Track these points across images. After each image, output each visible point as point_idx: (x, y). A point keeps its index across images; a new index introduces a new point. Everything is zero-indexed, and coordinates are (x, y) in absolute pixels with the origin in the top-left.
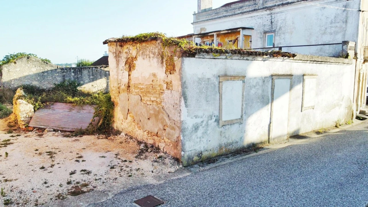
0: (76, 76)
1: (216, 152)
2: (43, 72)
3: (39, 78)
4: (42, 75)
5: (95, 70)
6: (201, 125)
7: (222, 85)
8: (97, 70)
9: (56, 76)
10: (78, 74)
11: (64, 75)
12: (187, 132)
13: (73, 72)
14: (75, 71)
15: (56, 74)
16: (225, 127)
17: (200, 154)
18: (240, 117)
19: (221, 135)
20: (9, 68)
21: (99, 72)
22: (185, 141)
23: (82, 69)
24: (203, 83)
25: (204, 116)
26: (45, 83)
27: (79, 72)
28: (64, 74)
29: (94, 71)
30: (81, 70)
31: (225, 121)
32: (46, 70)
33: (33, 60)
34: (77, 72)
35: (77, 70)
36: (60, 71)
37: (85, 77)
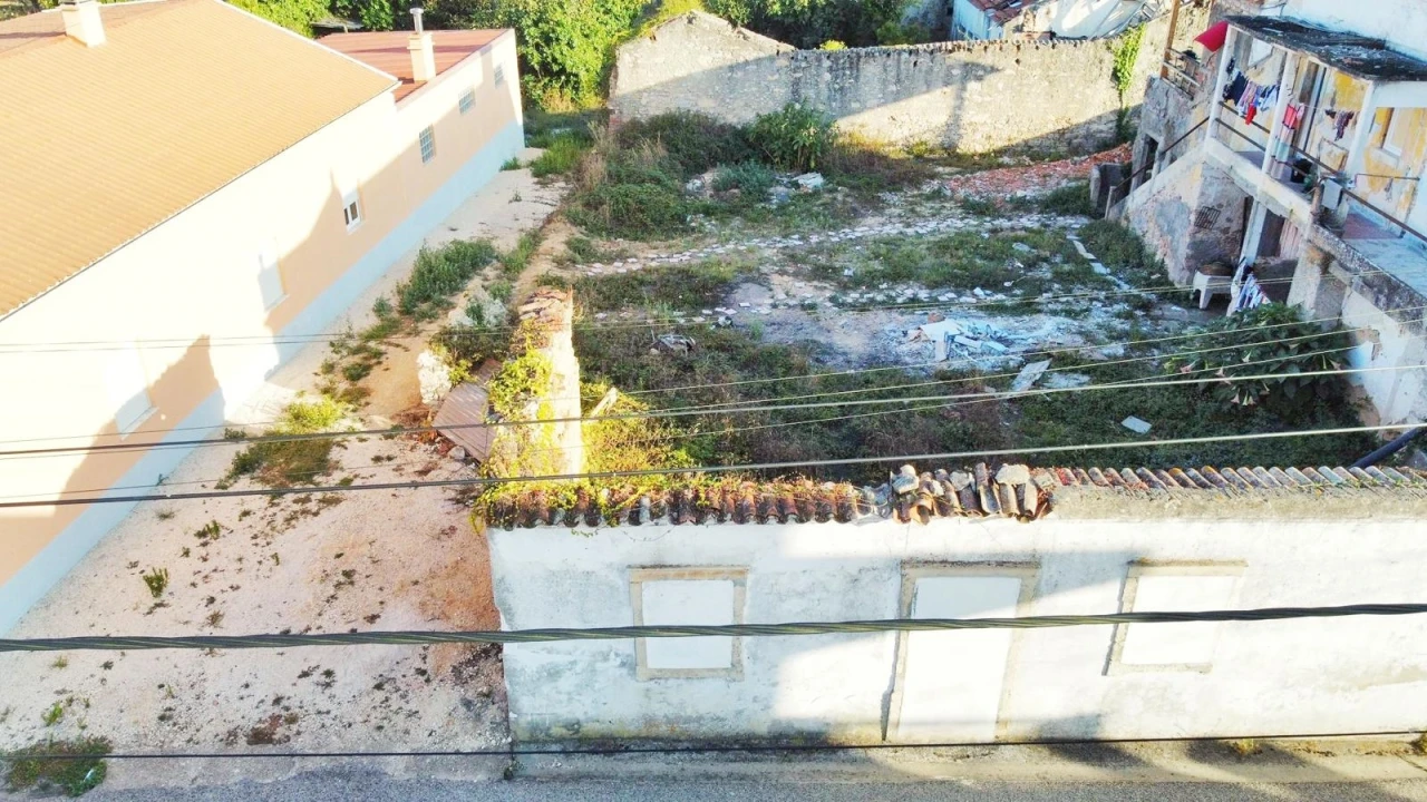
0: (837, 83)
1: (632, 729)
2: (731, 68)
4: (729, 79)
5: (907, 62)
6: (570, 670)
7: (642, 590)
8: (915, 64)
9: (770, 82)
10: (844, 74)
11: (796, 78)
12: (522, 679)
13: (831, 70)
14: (837, 64)
15: (772, 75)
16: (662, 681)
17: (574, 726)
18: (730, 666)
19: (646, 696)
20: (636, 55)
21: (924, 69)
22: (516, 694)
23: (862, 60)
24: (569, 581)
25: (578, 652)
26: (735, 105)
27: (851, 68)
28: (798, 75)
29: (903, 67)
30: (858, 63)
31: (660, 670)
32: (741, 60)
33: (704, 30)
34: (843, 69)
35: (842, 61)
36: (787, 67)
37: (867, 88)
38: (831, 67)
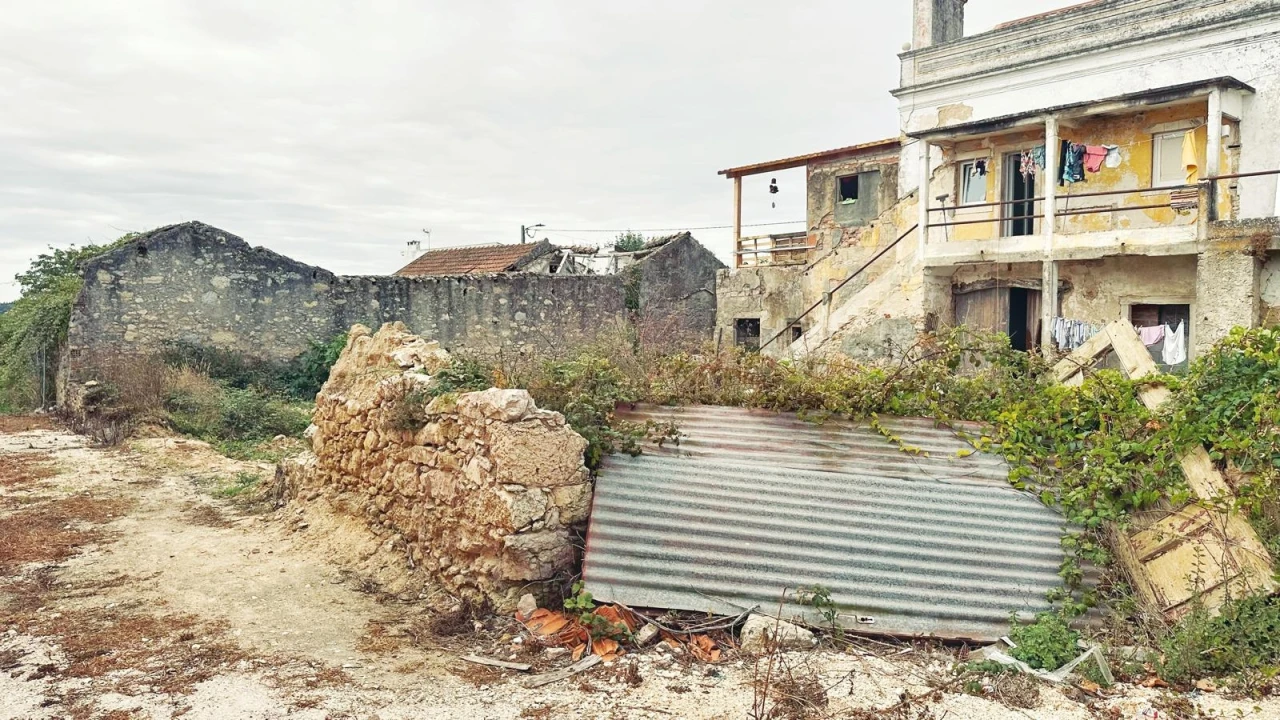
0: (387, 312)
2: (256, 294)
3: (237, 317)
4: (254, 306)
5: (458, 289)
8: (465, 292)
9: (307, 309)
10: (394, 302)
11: (339, 306)
13: (378, 296)
14: (385, 290)
15: (310, 302)
20: (119, 273)
21: (474, 297)
23: (412, 286)
26: (264, 339)
27: (400, 296)
28: (342, 302)
29: (454, 294)
30: (408, 289)
32: (269, 284)
33: (219, 243)
34: (392, 295)
35: (390, 287)
36: (327, 291)
37: (419, 318)
38: (378, 294)
